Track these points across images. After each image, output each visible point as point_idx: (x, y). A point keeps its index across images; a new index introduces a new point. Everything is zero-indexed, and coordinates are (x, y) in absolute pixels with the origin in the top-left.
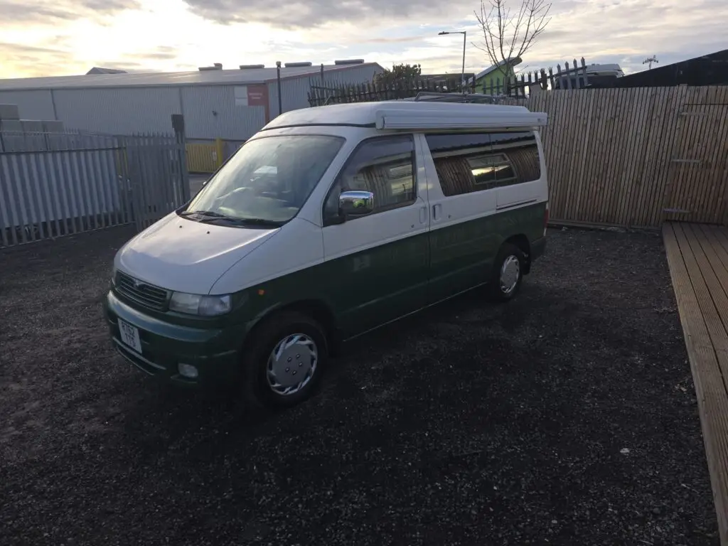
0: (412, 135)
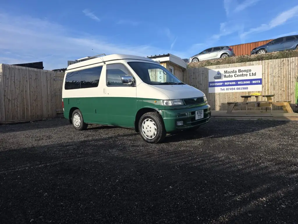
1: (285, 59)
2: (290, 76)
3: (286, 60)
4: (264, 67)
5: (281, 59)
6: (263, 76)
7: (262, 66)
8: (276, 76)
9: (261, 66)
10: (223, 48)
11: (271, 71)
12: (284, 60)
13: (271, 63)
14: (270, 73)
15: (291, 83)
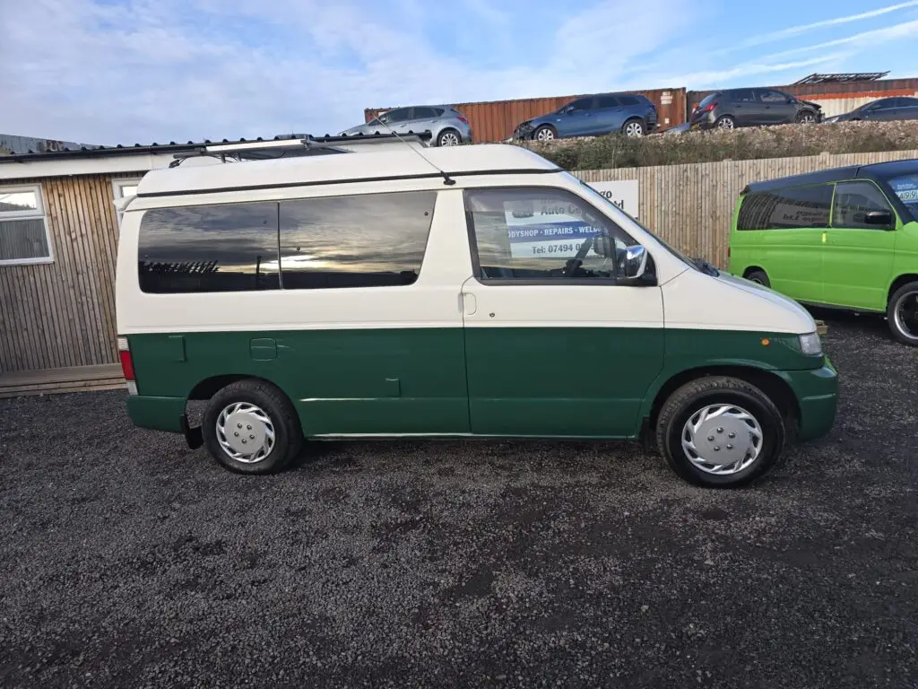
1: (689, 165)
2: (700, 210)
3: (693, 169)
4: (641, 185)
5: (682, 166)
6: (641, 212)
7: (637, 181)
8: (670, 212)
9: (635, 183)
10: (443, 111)
11: (659, 199)
12: (686, 170)
13: (659, 175)
14: (656, 204)
15: (703, 228)
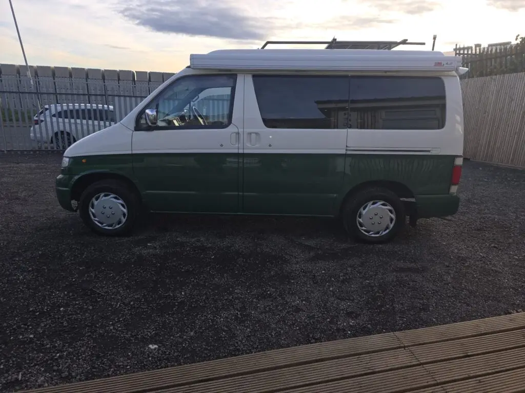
0: (236, 75)
